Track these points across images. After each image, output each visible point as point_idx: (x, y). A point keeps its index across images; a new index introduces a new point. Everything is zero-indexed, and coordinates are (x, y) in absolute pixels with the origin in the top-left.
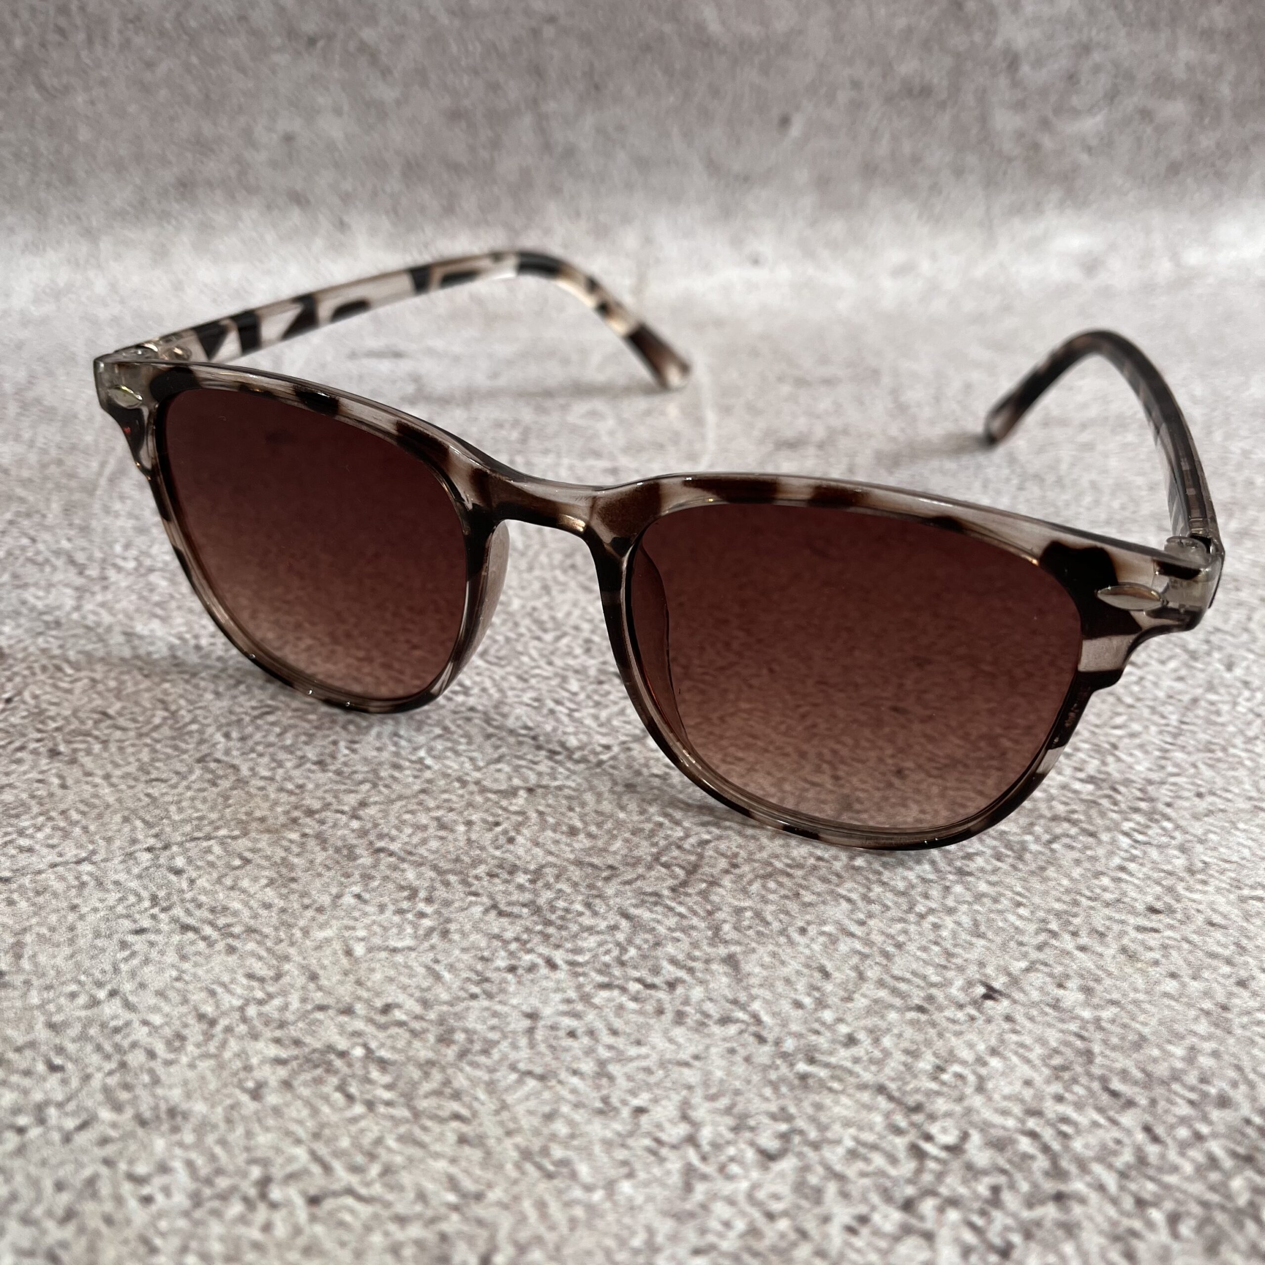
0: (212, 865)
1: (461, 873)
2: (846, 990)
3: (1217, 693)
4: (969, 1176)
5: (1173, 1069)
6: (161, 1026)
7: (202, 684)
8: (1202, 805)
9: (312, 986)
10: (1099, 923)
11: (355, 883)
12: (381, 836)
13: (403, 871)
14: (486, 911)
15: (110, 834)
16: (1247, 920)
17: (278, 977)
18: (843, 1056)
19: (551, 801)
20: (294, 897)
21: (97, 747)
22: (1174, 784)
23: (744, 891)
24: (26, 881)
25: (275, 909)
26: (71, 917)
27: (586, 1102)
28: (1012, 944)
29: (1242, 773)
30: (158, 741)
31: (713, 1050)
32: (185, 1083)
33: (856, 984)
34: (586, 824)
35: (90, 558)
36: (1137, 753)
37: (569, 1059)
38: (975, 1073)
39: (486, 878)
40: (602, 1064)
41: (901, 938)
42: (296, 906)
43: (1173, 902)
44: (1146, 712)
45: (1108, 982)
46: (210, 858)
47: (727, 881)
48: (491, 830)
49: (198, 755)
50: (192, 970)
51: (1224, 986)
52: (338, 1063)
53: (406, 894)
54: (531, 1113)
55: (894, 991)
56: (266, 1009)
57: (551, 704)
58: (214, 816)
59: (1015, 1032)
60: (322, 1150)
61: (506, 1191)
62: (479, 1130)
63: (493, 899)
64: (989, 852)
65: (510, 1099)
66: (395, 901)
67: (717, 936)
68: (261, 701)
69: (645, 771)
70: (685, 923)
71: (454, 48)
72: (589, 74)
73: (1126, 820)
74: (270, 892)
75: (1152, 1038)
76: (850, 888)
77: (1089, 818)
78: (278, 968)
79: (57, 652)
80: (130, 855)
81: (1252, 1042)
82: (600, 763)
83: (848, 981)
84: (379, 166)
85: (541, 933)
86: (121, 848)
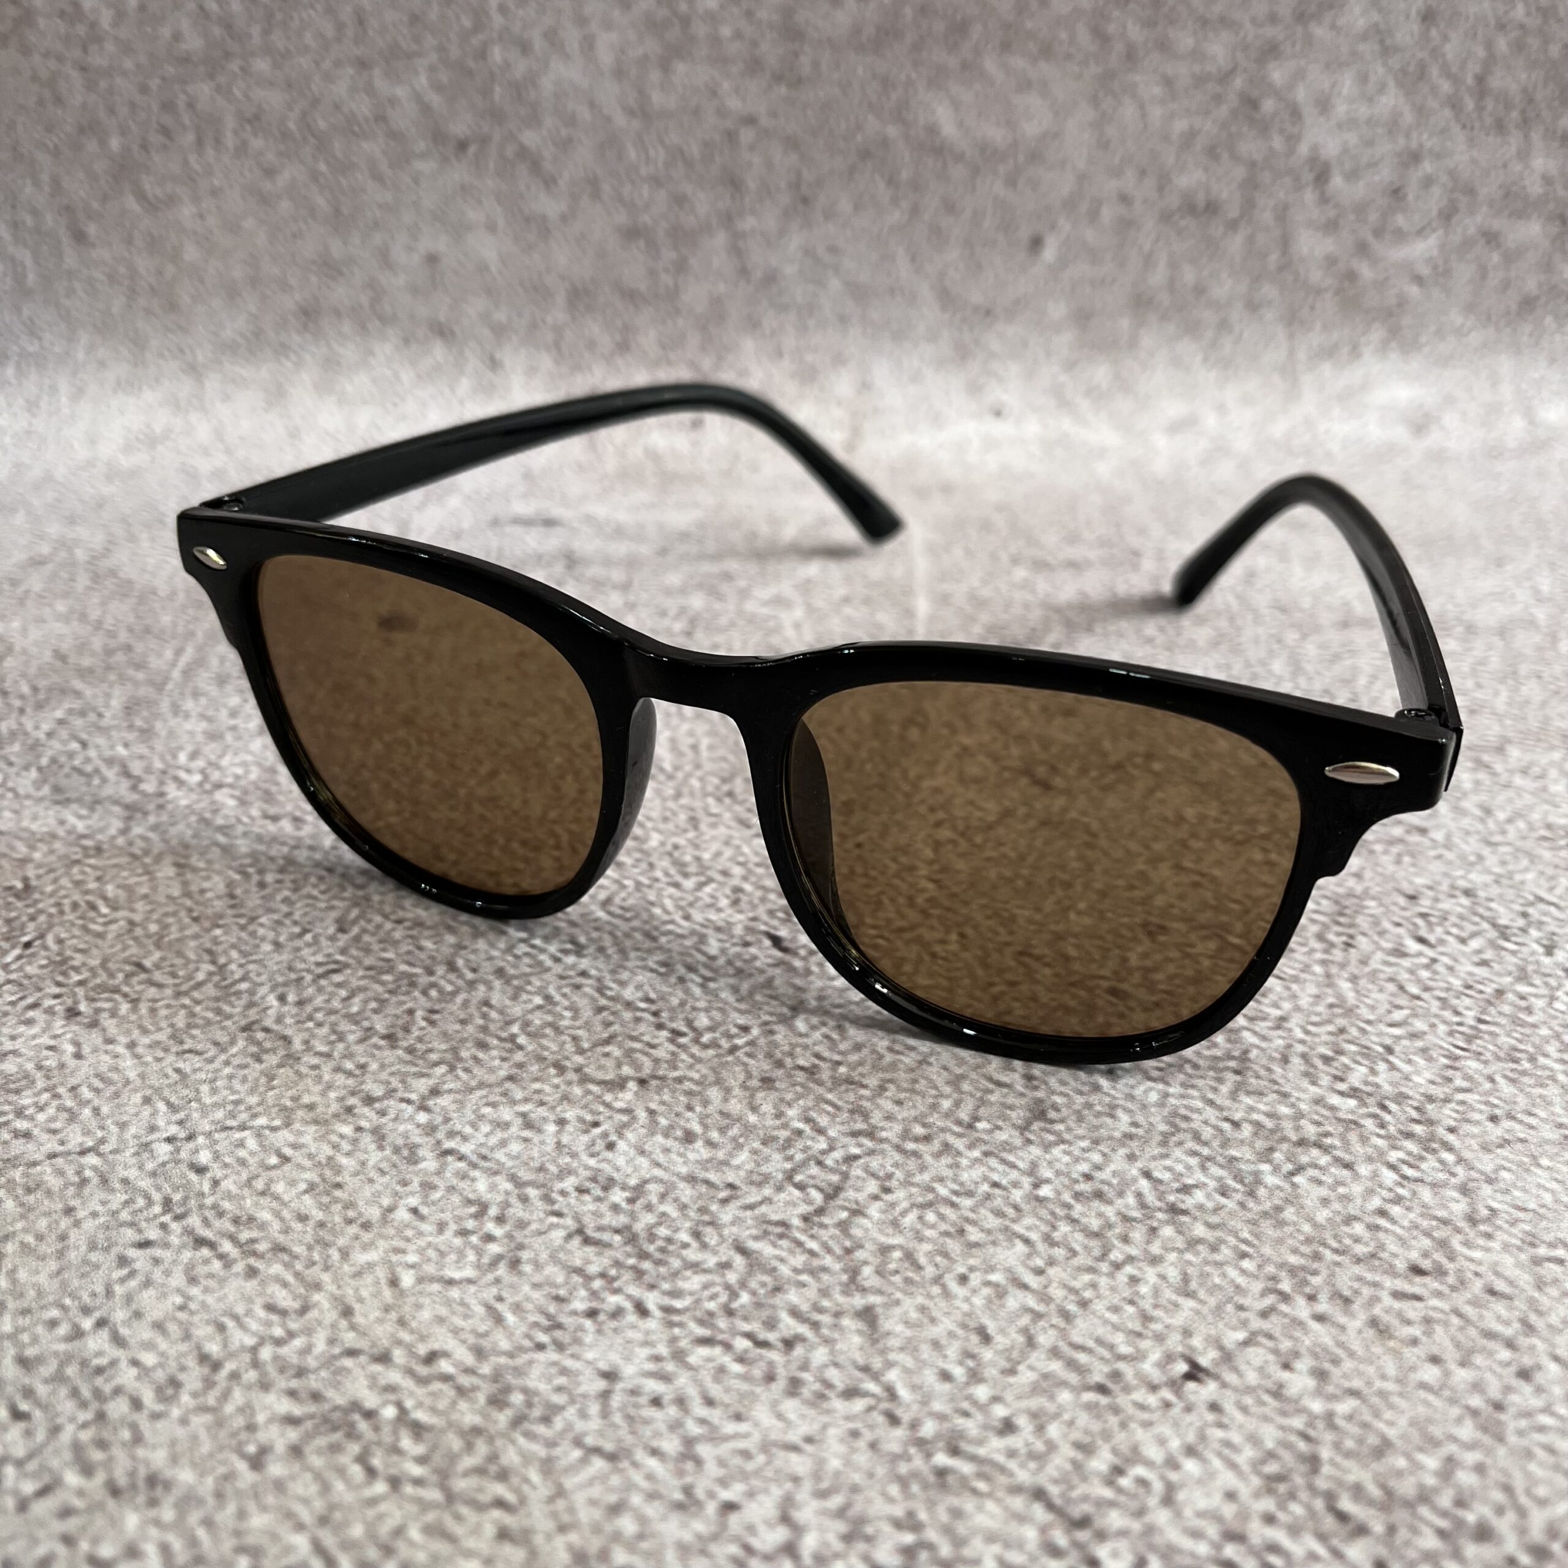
0: (242, 1162)
1: (544, 1186)
2: (1009, 1359)
3: (1530, 984)
5: (1421, 1487)
6: (154, 1368)
7: (261, 931)
8: (1495, 1132)
9: (344, 1324)
10: (1345, 1283)
11: (412, 1193)
12: (451, 1134)
13: (473, 1180)
14: (569, 1237)
15: (125, 1118)
16: (1539, 1288)
17: (304, 1310)
18: (995, 1447)
19: (666, 1097)
20: (338, 1207)
21: (124, 1008)
22: (1462, 1103)
23: (895, 1224)
24: (17, 1174)
25: (311, 1223)
26: (65, 1223)
27: (663, 1490)
28: (1229, 1308)
29: (1552, 1091)
30: (198, 1002)
31: (832, 1432)
32: (173, 1443)
33: (1022, 1352)
34: (706, 1127)
35: (148, 770)
36: (1420, 1061)
37: (648, 1433)
38: (1163, 1478)
39: (574, 1194)
40: (689, 1442)
41: (1088, 1294)
42: (337, 1219)
43: (1444, 1261)
44: (1435, 1006)
45: (1348, 1365)
46: (242, 1153)
48: (586, 1132)
49: (243, 1023)
50: (201, 1297)
51: (1500, 1377)
52: (363, 1426)
53: (473, 1210)
54: (593, 1503)
55: (1072, 1364)
56: (284, 1351)
57: (681, 970)
58: (253, 1100)
59: (1221, 1425)
60: (329, 1540)
62: (526, 1523)
63: (579, 1221)
64: (1212, 1184)
65: (569, 1483)
66: (459, 1219)
67: (853, 1282)
68: (329, 955)
69: (788, 1061)
70: (816, 1263)
71: (632, 154)
72: (796, 185)
73: (1394, 1147)
74: (307, 1200)
75: (1399, 1443)
76: (1029, 1225)
77: (1346, 1144)
78: (306, 1299)
79: (93, 885)
80: (146, 1146)
81: (1529, 1454)
82: (733, 1049)
83: (1012, 1347)
84: (539, 292)
85: (633, 1268)
86: (135, 1137)
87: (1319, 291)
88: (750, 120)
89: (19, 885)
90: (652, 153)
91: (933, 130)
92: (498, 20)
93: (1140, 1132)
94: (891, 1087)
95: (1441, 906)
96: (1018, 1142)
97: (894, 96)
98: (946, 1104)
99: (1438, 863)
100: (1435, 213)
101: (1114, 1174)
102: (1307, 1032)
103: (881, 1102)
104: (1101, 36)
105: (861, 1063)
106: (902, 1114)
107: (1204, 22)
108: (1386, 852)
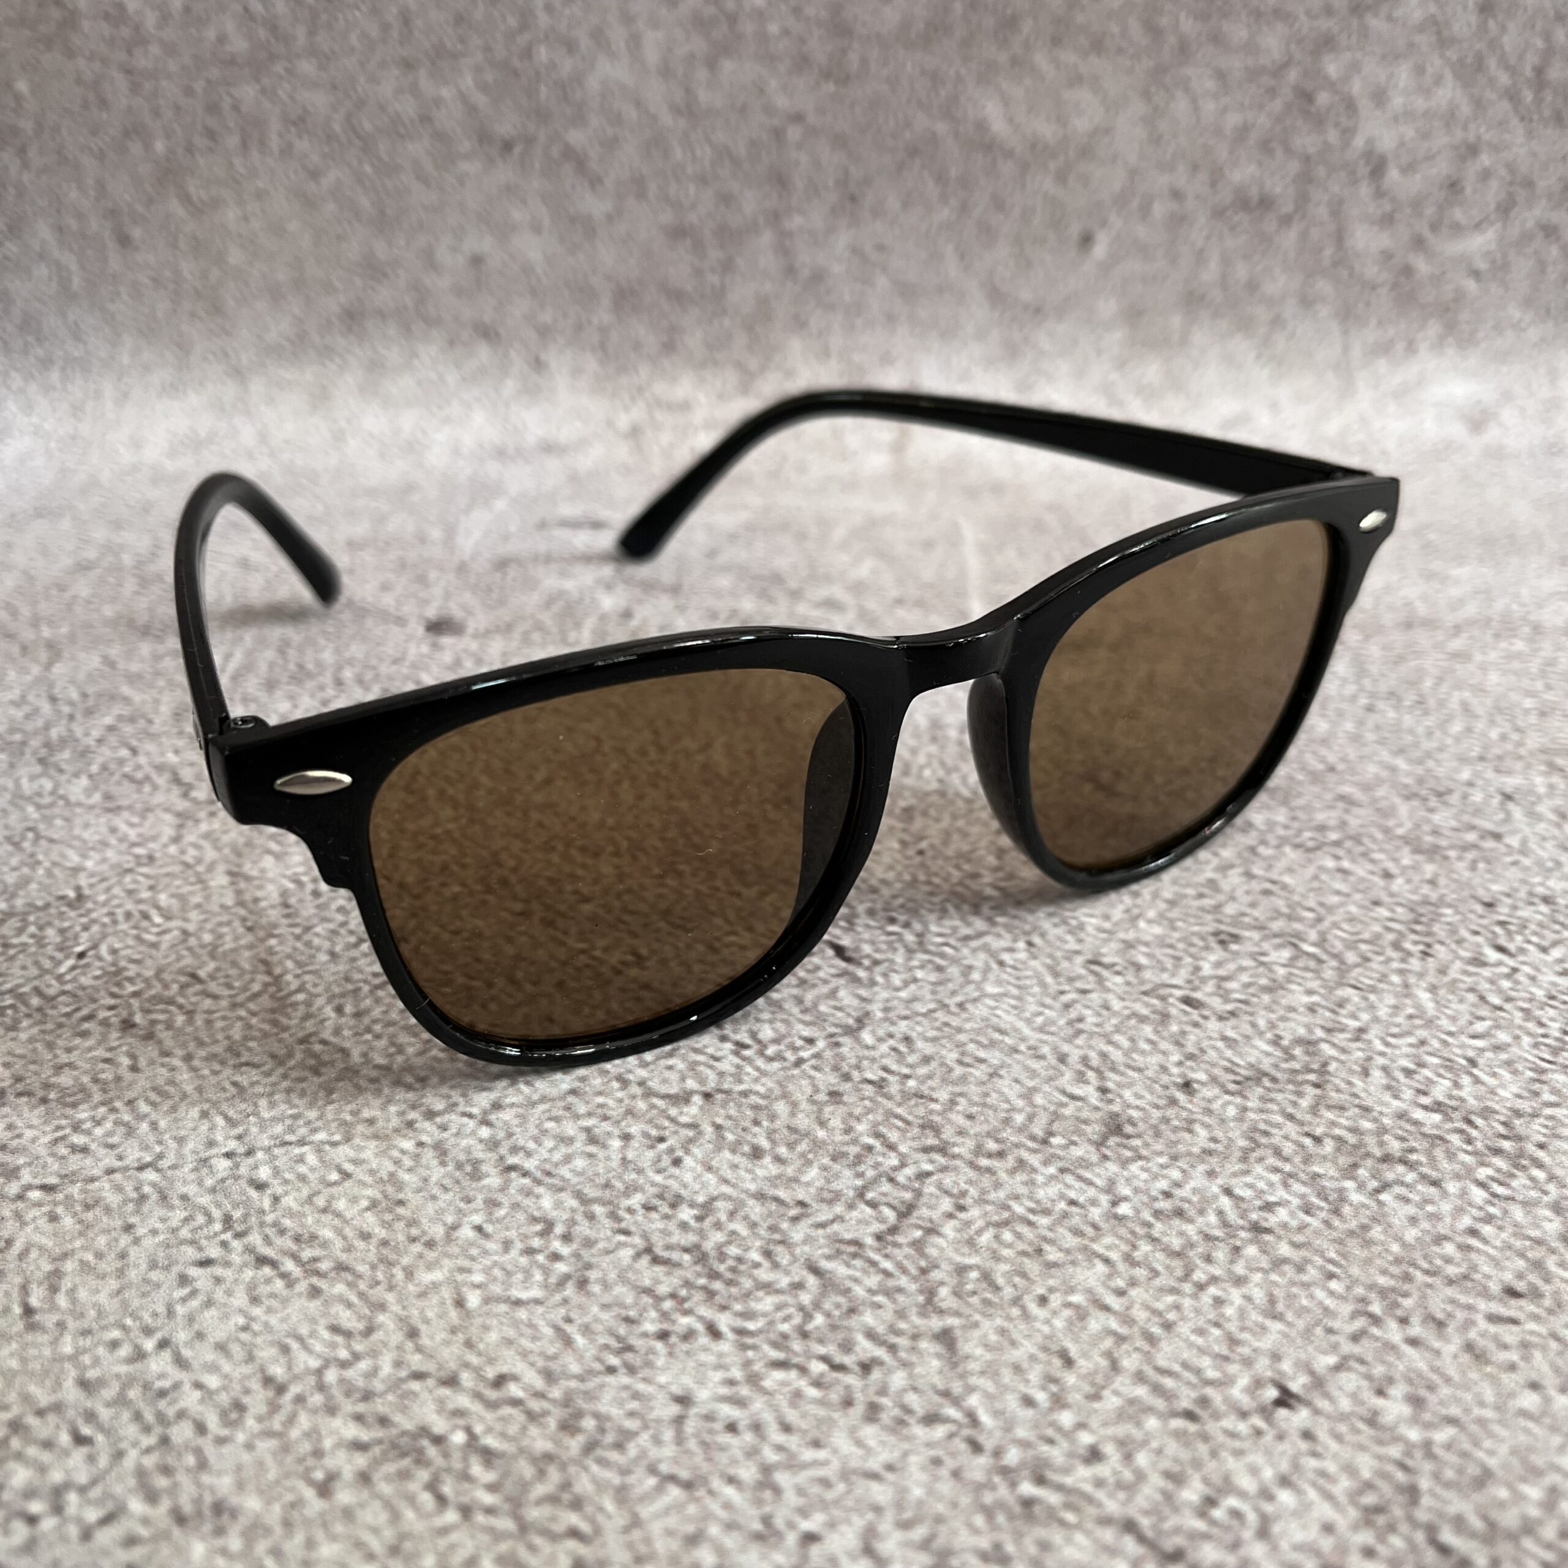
0: (302, 1178)
1: (610, 1203)
2: (1093, 1384)
6: (217, 1391)
7: (317, 941)
9: (409, 1345)
10: (1438, 1307)
11: (476, 1211)
12: (515, 1150)
13: (538, 1197)
14: (638, 1256)
15: (183, 1133)
17: (369, 1331)
18: (1082, 1476)
19: (732, 1112)
20: (400, 1226)
21: (180, 1019)
22: (1551, 1118)
23: (971, 1243)
24: (75, 1190)
25: (374, 1241)
26: (124, 1240)
27: (742, 1521)
28: (1319, 1331)
30: (254, 1014)
31: (913, 1459)
32: (239, 1468)
33: (1106, 1376)
34: (773, 1142)
36: (1505, 1074)
37: (725, 1461)
38: (1257, 1510)
39: (641, 1211)
40: (767, 1470)
41: (1171, 1316)
42: (401, 1237)
43: (1540, 1283)
44: (1518, 1017)
45: (1445, 1391)
46: (302, 1169)
48: (652, 1147)
49: (301, 1034)
50: (264, 1318)
52: (432, 1452)
53: (539, 1227)
54: (669, 1533)
55: (1158, 1390)
56: (350, 1373)
58: (312, 1114)
59: (1315, 1454)
62: (601, 1554)
63: (647, 1240)
64: (1296, 1202)
65: (644, 1512)
66: (525, 1237)
67: (930, 1304)
69: (856, 1075)
70: (891, 1283)
71: (678, 153)
72: (843, 182)
73: (1483, 1164)
74: (370, 1218)
75: (1500, 1473)
76: (1109, 1244)
77: (1433, 1161)
78: (370, 1319)
79: (145, 895)
80: (205, 1161)
82: (799, 1062)
83: (1096, 1372)
84: (585, 294)
85: (704, 1288)
86: (194, 1152)
87: (1374, 288)
88: (798, 118)
89: (72, 894)
90: (698, 152)
91: (982, 126)
92: (543, 20)
93: (1219, 1147)
94: (962, 1101)
95: (1520, 913)
96: (1094, 1158)
97: (943, 93)
98: (1019, 1119)
99: (1513, 869)
100: (1492, 207)
101: (1195, 1191)
102: (1387, 1044)
103: (953, 1116)
104: (1154, 32)
105: (930, 1077)
106: (975, 1129)
107: (1258, 14)
108: (1460, 859)
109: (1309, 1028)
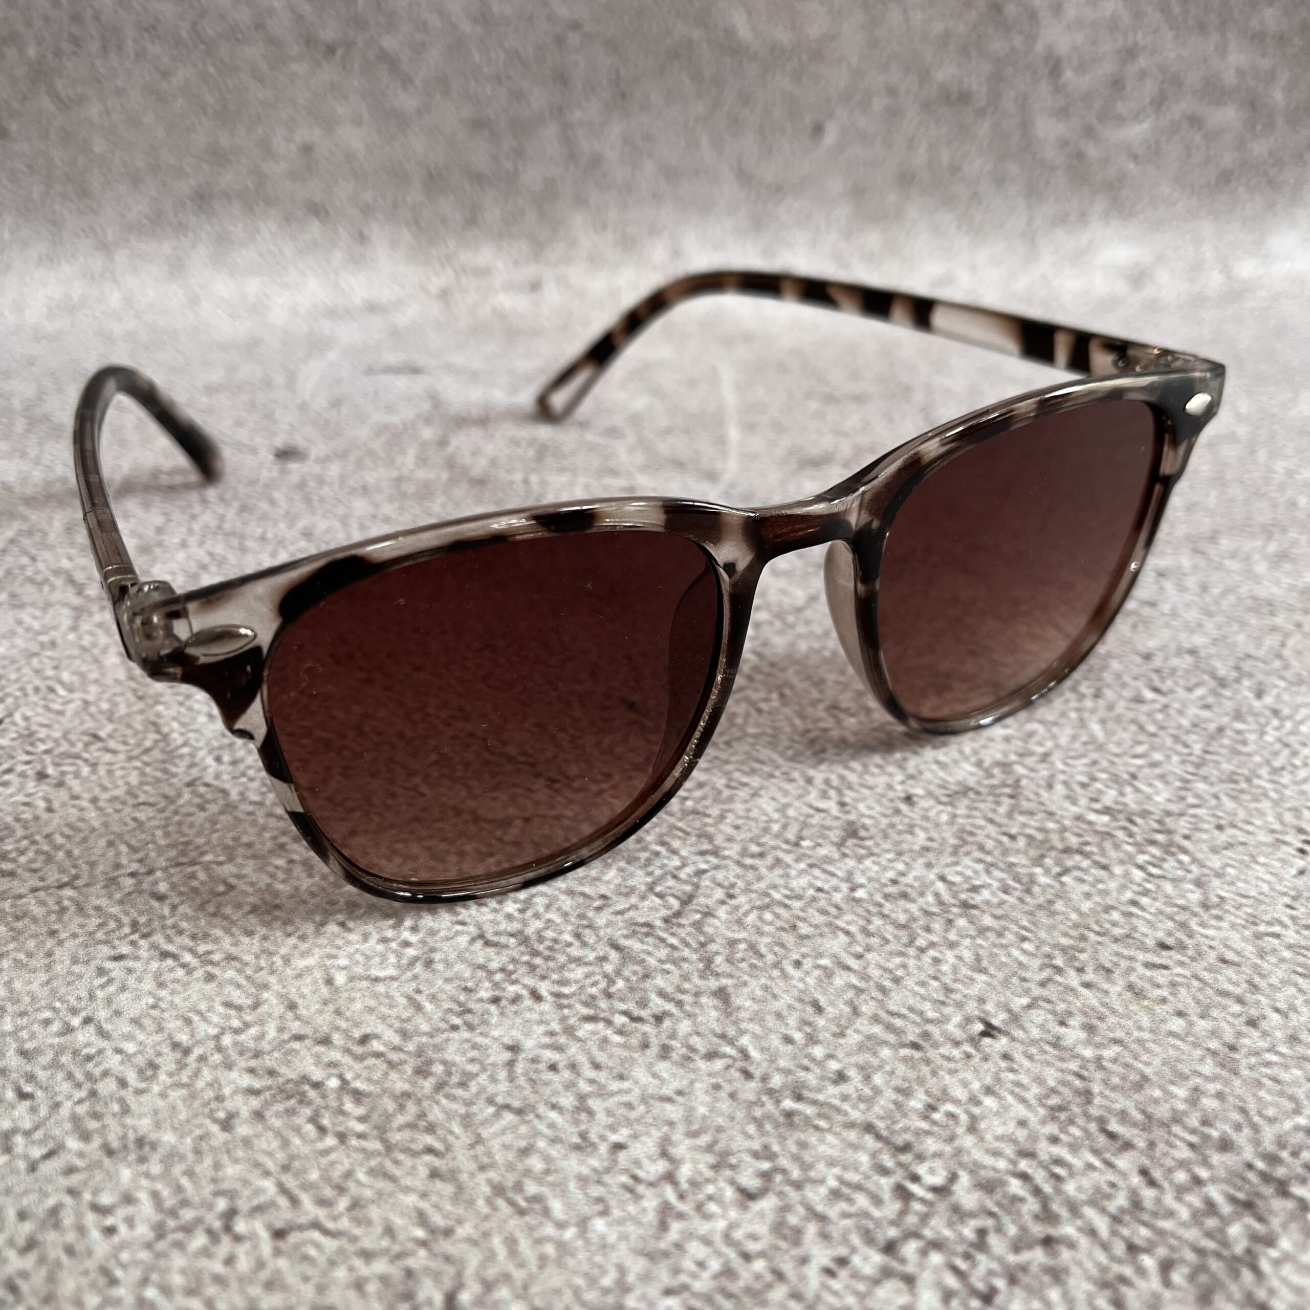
0: (195, 890)
2: (838, 1025)
3: (1244, 722)
4: (955, 1218)
5: (1174, 1111)
6: (135, 1055)
8: (1221, 838)
9: (290, 1015)
10: (1106, 957)
11: (340, 911)
14: (473, 940)
15: (93, 858)
16: (1262, 957)
17: (256, 1006)
18: (831, 1093)
20: (278, 924)
21: (86, 770)
22: (1194, 816)
23: (739, 922)
24: (5, 905)
25: (257, 937)
26: (50, 943)
27: (563, 1136)
28: (1015, 980)
29: (1265, 805)
30: (147, 764)
31: (698, 1085)
32: (156, 1112)
33: (849, 1020)
36: (1159, 784)
37: (548, 1092)
38: (967, 1112)
40: (582, 1098)
41: (900, 973)
42: (279, 933)
43: (1184, 938)
44: (1169, 742)
45: (1112, 1020)
46: (194, 883)
47: (722, 912)
49: (187, 779)
50: (169, 998)
51: (1233, 1025)
52: (312, 1094)
53: (392, 922)
54: (506, 1147)
55: (889, 1027)
56: (242, 1037)
58: (200, 841)
59: (1012, 1070)
60: (291, 1182)
61: (476, 1227)
62: (452, 1164)
63: (480, 928)
64: (996, 884)
65: (485, 1133)
66: (380, 930)
67: (708, 969)
70: (676, 954)
71: (476, 56)
72: (615, 81)
73: (1143, 852)
75: (1155, 1078)
76: (849, 921)
77: (1103, 850)
78: (257, 997)
79: (50, 673)
80: (113, 880)
81: (1259, 1084)
83: (841, 1016)
84: (400, 177)
85: (527, 963)
86: (104, 873)
87: (1052, 169)
88: (576, 26)
90: (493, 56)
91: (730, 33)
93: (935, 845)
94: (730, 815)
95: (1170, 663)
96: (836, 856)
98: (776, 828)
99: (1166, 629)
100: (1148, 101)
101: (916, 878)
103: (722, 827)
105: (704, 798)
106: (740, 836)
109: (1005, 754)
